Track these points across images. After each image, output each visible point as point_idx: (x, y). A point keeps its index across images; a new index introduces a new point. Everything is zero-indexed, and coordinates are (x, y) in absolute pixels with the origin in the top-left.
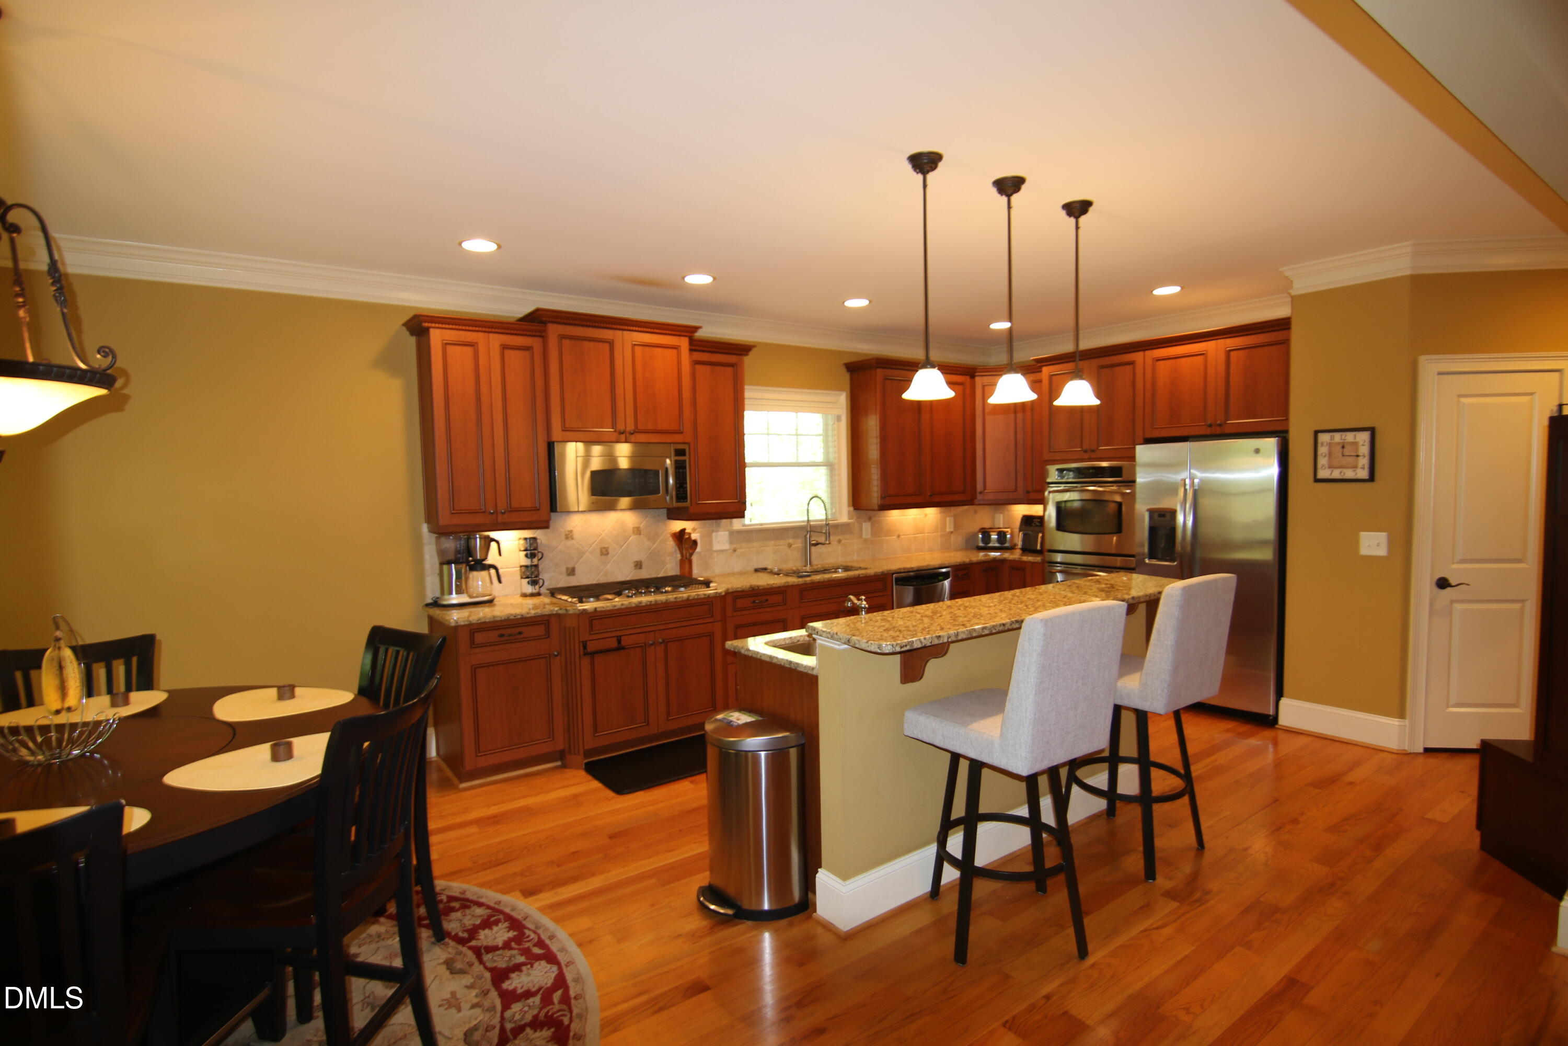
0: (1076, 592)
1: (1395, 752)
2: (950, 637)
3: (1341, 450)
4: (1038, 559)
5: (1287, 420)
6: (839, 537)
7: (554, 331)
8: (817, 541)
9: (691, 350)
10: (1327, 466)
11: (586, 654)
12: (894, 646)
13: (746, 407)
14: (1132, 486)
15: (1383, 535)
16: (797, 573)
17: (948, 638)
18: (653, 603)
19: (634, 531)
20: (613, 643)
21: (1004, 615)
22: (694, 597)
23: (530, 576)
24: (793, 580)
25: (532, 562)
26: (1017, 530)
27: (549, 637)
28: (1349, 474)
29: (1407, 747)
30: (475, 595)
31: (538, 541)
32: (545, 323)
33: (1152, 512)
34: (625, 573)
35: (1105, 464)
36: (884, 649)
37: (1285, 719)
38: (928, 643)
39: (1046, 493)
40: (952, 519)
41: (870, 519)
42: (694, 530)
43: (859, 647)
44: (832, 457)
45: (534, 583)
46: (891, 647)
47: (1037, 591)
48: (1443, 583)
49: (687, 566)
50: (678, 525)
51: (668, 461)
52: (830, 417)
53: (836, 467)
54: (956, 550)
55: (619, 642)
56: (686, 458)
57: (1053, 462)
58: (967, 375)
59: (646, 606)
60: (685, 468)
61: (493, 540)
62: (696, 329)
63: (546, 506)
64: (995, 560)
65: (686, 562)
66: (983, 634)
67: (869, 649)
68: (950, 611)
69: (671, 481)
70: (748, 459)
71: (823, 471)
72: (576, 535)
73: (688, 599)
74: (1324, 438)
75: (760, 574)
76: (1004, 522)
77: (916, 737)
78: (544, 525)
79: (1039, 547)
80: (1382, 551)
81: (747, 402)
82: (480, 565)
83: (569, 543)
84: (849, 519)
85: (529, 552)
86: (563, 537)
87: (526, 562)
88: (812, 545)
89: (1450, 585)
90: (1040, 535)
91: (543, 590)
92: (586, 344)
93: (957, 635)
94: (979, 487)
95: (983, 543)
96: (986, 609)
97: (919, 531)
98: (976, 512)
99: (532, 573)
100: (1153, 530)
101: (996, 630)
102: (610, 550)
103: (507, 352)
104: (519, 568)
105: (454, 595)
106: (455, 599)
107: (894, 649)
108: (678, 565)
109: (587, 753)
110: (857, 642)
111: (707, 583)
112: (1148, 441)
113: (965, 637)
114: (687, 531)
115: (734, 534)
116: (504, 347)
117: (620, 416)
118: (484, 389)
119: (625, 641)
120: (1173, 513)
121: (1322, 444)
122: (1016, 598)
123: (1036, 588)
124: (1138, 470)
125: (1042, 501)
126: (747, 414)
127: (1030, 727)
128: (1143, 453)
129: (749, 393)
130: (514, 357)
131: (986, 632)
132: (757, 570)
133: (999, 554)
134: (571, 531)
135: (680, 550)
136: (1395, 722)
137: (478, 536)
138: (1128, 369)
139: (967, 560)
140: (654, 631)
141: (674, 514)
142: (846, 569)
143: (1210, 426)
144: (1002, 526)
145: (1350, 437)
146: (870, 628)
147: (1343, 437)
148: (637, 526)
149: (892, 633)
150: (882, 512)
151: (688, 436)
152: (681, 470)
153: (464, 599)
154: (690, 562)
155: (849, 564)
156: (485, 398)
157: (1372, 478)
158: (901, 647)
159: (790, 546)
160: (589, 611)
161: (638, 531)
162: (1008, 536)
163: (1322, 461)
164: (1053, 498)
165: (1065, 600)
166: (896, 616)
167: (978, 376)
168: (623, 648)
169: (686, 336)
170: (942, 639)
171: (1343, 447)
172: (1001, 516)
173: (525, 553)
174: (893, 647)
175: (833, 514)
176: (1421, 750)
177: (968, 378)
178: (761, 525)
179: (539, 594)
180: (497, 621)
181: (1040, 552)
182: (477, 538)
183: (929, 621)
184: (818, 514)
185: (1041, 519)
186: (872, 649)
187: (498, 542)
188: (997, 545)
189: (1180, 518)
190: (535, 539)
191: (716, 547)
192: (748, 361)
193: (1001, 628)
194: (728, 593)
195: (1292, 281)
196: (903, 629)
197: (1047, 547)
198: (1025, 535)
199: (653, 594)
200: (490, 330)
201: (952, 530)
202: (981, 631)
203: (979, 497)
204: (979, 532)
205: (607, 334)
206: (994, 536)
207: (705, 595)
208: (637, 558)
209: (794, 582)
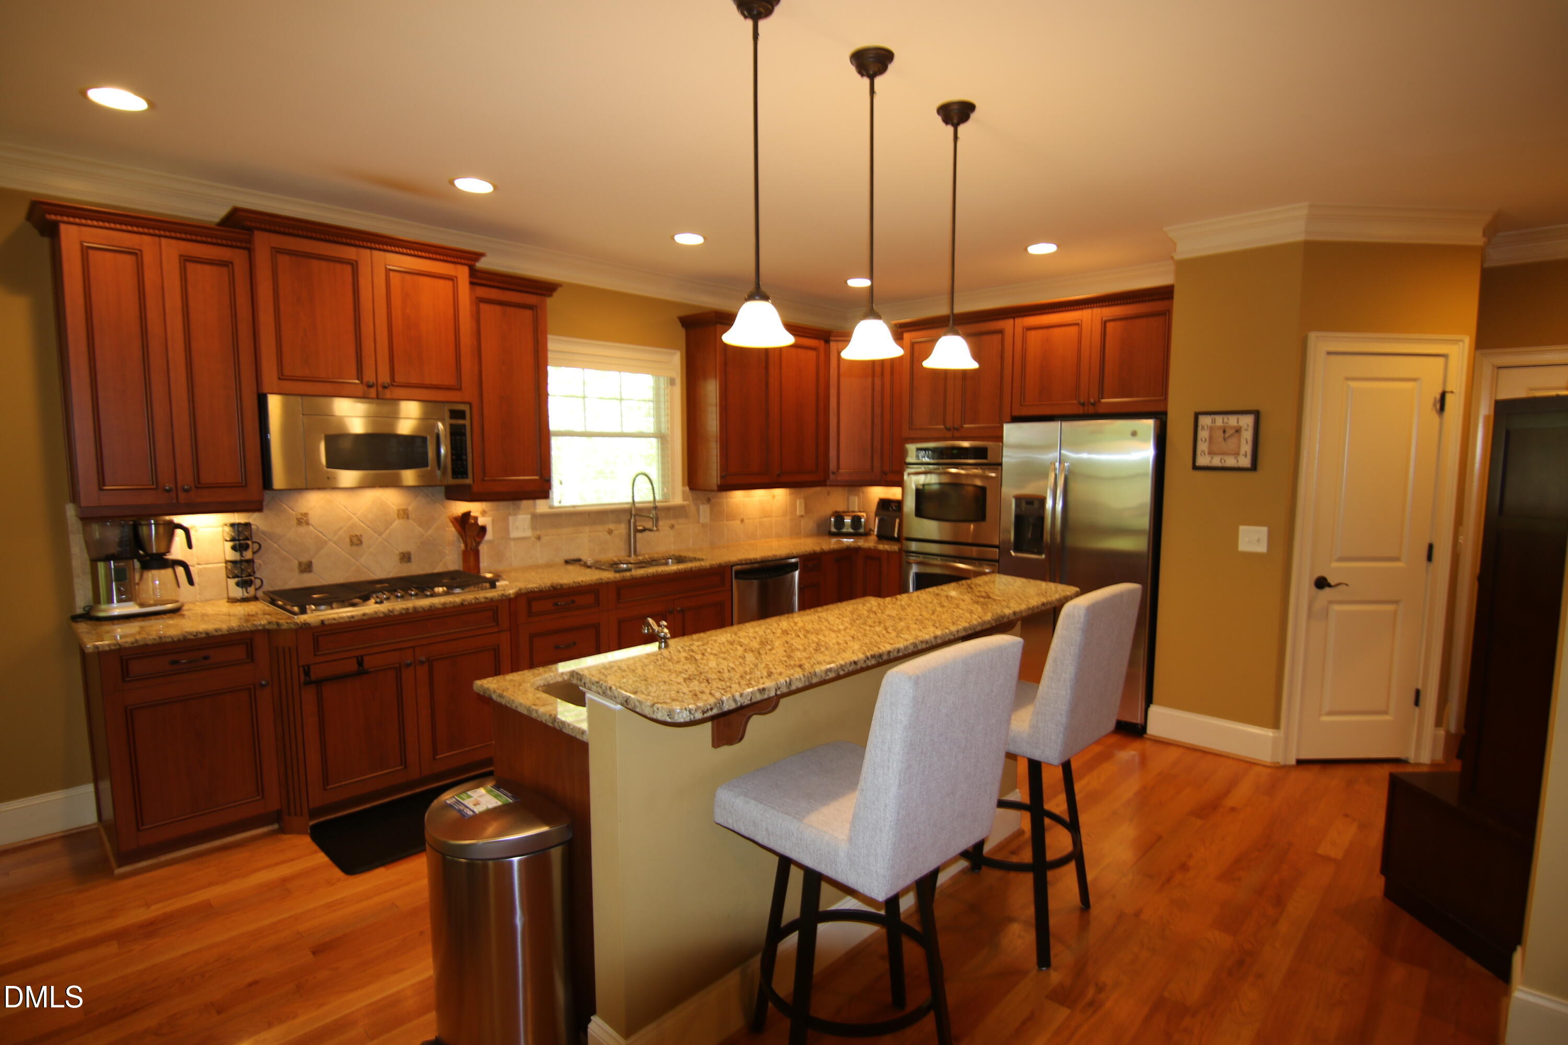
0: (946, 604)
1: (1269, 765)
2: (779, 688)
3: (1222, 434)
4: (895, 547)
5: (1166, 400)
6: (673, 522)
7: (263, 242)
8: (644, 527)
9: (472, 283)
10: (1206, 452)
11: (308, 683)
12: (692, 712)
13: (550, 361)
14: (998, 469)
15: (1264, 530)
16: (614, 566)
17: (776, 690)
18: (411, 611)
19: (398, 515)
20: (352, 666)
21: (856, 646)
22: (471, 601)
23: (240, 575)
24: (608, 575)
25: (241, 555)
26: (873, 515)
27: (252, 660)
28: (1230, 462)
29: (1281, 760)
30: (152, 602)
31: (253, 527)
32: (250, 230)
33: (1019, 499)
34: (388, 568)
35: (966, 444)
36: (676, 718)
37: (1153, 729)
38: (746, 701)
39: (906, 477)
40: (803, 501)
41: (709, 500)
42: (484, 513)
43: (641, 712)
44: (664, 428)
45: (244, 584)
46: (688, 713)
47: (898, 603)
48: (1321, 583)
49: (472, 559)
50: (460, 507)
51: (440, 425)
52: (662, 379)
53: (669, 439)
54: (809, 535)
55: (360, 663)
56: (467, 422)
57: (913, 440)
58: (821, 339)
59: (401, 614)
60: (464, 434)
61: (180, 526)
62: (478, 256)
63: (256, 480)
64: (849, 550)
65: (471, 554)
66: (827, 678)
67: (654, 717)
68: (785, 638)
69: (443, 451)
70: (553, 425)
71: (654, 442)
72: (313, 519)
73: (462, 604)
74: (1205, 421)
75: (570, 568)
76: (859, 505)
77: (730, 827)
78: (255, 507)
79: (896, 536)
80: (1262, 548)
81: (550, 355)
82: (160, 561)
83: (302, 530)
84: (684, 500)
85: (237, 542)
86: (295, 521)
87: (231, 555)
88: (637, 531)
89: (1329, 586)
90: (897, 521)
91: (260, 594)
92: (315, 263)
93: (790, 684)
94: (833, 466)
95: (835, 528)
96: (833, 635)
97: (766, 514)
98: (829, 494)
99: (242, 570)
100: (1019, 519)
101: (844, 670)
102: (364, 540)
103: (191, 267)
104: (224, 565)
105: (115, 604)
106: (118, 609)
107: (692, 717)
108: (461, 556)
109: (313, 814)
110: (637, 704)
111: (492, 584)
112: (1017, 419)
113: (800, 685)
114: (472, 514)
115: (535, 517)
116: (186, 260)
117: (369, 363)
118: (153, 316)
119: (368, 663)
120: (1043, 501)
121: (1203, 428)
122: (872, 615)
123: (897, 599)
124: (1006, 452)
125: (900, 483)
126: (550, 369)
127: (891, 833)
128: (1012, 432)
129: (554, 344)
130: (200, 275)
131: (832, 675)
132: (567, 562)
133: (852, 540)
134: (306, 515)
135: (463, 540)
136: (1269, 733)
137: (152, 522)
138: (996, 338)
139: (818, 549)
140: (413, 647)
141: (455, 494)
142: (679, 560)
143: (1083, 404)
144: (856, 510)
145: (1232, 420)
146: (665, 676)
147: (1226, 420)
148: (404, 507)
149: (695, 686)
150: (724, 493)
151: (469, 393)
152: (458, 438)
153: (131, 608)
154: (477, 553)
155: (683, 554)
156: (154, 327)
157: (1254, 467)
158: (704, 712)
159: (610, 532)
160: (312, 625)
161: (404, 514)
162: (863, 520)
163: (1202, 446)
164: (914, 480)
165: (934, 617)
166: (709, 650)
167: (833, 341)
168: (367, 672)
169: (465, 264)
170: (767, 692)
171: (1224, 432)
172: (856, 498)
173: (230, 544)
174: (690, 713)
175: (664, 495)
176: (1293, 762)
177: (822, 343)
178: (574, 507)
179: (255, 599)
180: (166, 643)
181: (898, 540)
182: (152, 524)
183: (753, 659)
184: (644, 495)
185: (899, 504)
186: (659, 716)
187: (187, 531)
188: (851, 530)
189: (1049, 504)
190: (247, 525)
191: (514, 534)
192: (552, 303)
193: (851, 668)
194: (519, 595)
195: (1175, 244)
196: (714, 676)
197: (905, 534)
198: (880, 521)
199: (413, 598)
200: (162, 233)
201: (803, 513)
202: (824, 675)
203: (832, 477)
204: (832, 515)
205: (350, 253)
206: (848, 520)
207: (486, 598)
208: (403, 548)
209: (609, 578)
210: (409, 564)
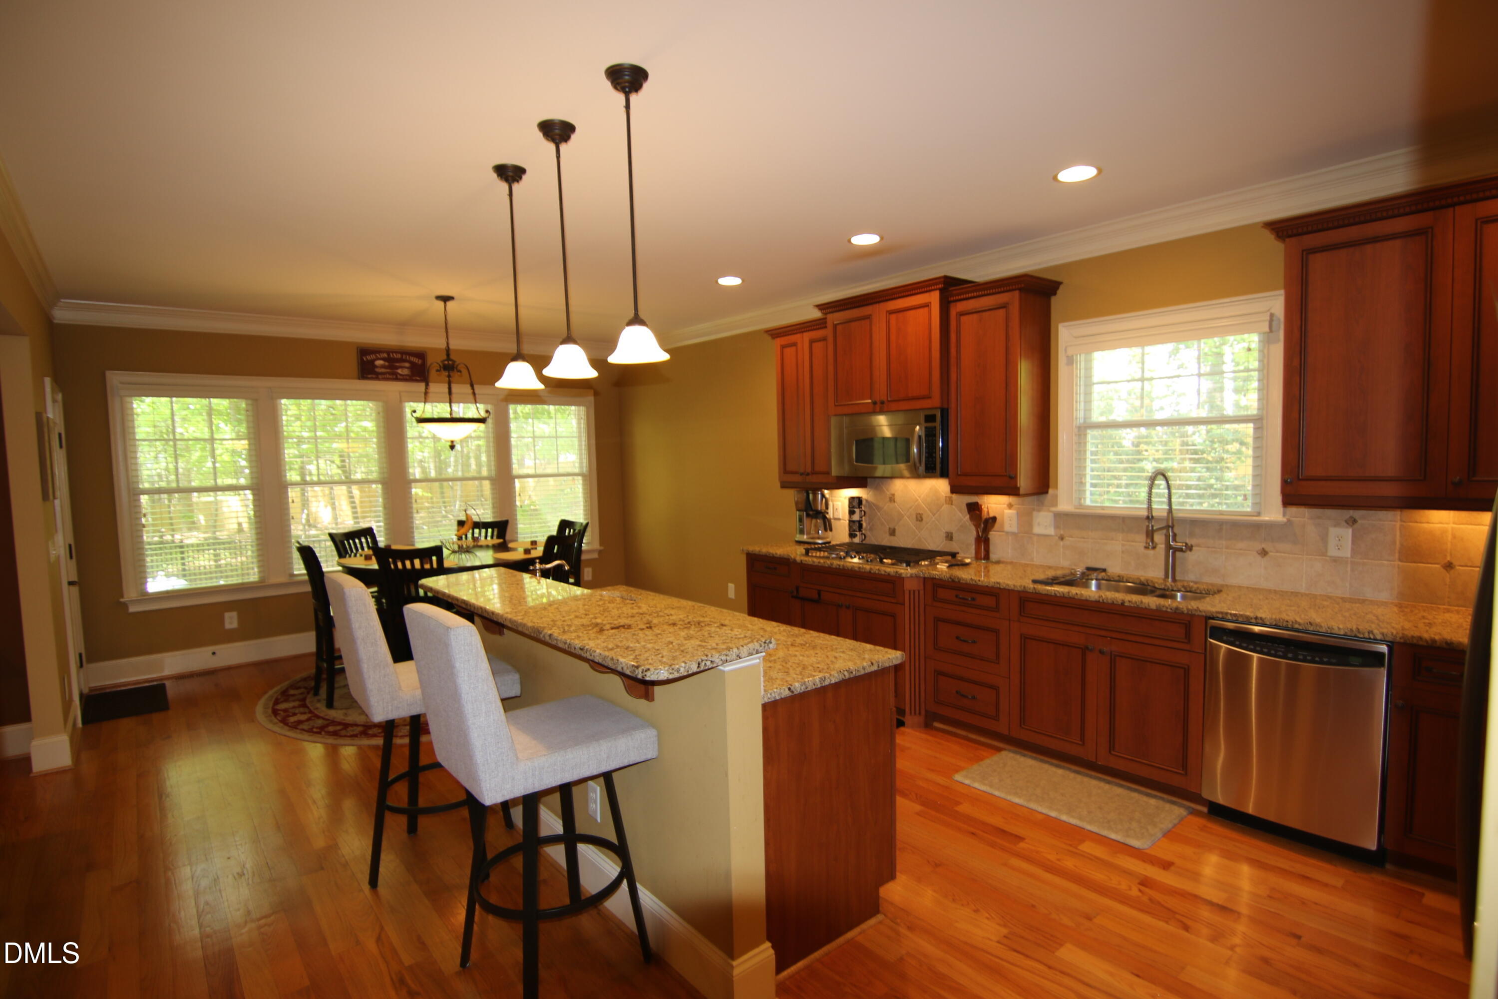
7: (831, 320)
18: (841, 568)
19: (946, 501)
20: (815, 595)
25: (854, 517)
31: (864, 500)
34: (936, 542)
41: (1352, 522)
49: (982, 546)
51: (919, 429)
53: (1263, 423)
55: (819, 595)
63: (830, 470)
72: (897, 499)
78: (864, 486)
83: (892, 505)
85: (853, 510)
86: (888, 499)
87: (849, 516)
92: (853, 324)
102: (925, 517)
116: (812, 341)
117: (876, 386)
118: (800, 377)
119: (823, 596)
130: (818, 347)
134: (894, 495)
135: (974, 527)
137: (819, 492)
148: (947, 494)
151: (936, 401)
152: (931, 438)
154: (986, 542)
161: (950, 500)
168: (822, 602)
169: (936, 290)
178: (1104, 508)
182: (817, 494)
200: (804, 330)
205: (868, 310)
207: (886, 572)
208: (948, 528)
209: (1008, 585)
210: (951, 542)
